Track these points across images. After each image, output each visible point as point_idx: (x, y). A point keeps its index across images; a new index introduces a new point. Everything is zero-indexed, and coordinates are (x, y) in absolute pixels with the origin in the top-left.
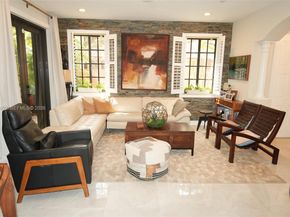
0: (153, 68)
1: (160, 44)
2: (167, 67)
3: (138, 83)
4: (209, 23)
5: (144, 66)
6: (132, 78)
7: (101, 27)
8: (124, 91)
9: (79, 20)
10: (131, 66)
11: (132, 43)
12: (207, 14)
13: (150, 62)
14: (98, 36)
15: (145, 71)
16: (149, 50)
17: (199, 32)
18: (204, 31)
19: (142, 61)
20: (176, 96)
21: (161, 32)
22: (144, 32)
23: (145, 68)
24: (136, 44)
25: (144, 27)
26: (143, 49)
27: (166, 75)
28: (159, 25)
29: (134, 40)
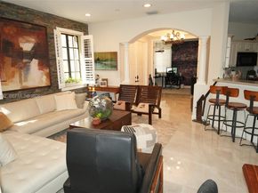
0: (34, 63)
1: (38, 36)
2: (48, 60)
3: (21, 82)
5: (25, 61)
6: (13, 76)
10: (8, 60)
11: (6, 30)
13: (31, 55)
15: (26, 67)
16: (28, 41)
17: (69, 28)
19: (22, 55)
20: (60, 90)
21: (37, 22)
22: (19, 19)
23: (26, 63)
24: (11, 32)
25: (18, 13)
26: (20, 39)
27: (48, 71)
28: (34, 14)
29: (8, 28)
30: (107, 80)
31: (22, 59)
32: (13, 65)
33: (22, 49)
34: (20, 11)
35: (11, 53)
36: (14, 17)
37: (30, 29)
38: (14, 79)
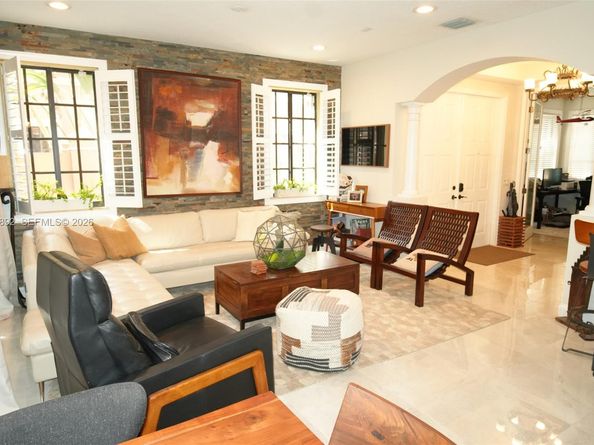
0: (212, 147)
1: (223, 100)
2: (239, 146)
3: (183, 180)
4: (304, 64)
5: (193, 144)
6: (170, 171)
7: (84, 50)
8: (151, 202)
9: (22, 27)
10: (164, 143)
11: (164, 92)
12: (320, 48)
13: (205, 135)
14: (73, 72)
15: (195, 156)
16: (202, 109)
17: (292, 78)
18: (298, 78)
19: (188, 133)
20: (260, 203)
21: (223, 73)
22: (189, 71)
23: (196, 148)
24: (172, 95)
25: (188, 59)
26: (188, 106)
27: (237, 163)
28: (218, 59)
29: (169, 87)
30: (365, 188)
31: (189, 140)
32: (171, 151)
33: (189, 123)
34: (192, 56)
35: (168, 132)
36: (181, 69)
37: (210, 86)
38: (172, 176)
